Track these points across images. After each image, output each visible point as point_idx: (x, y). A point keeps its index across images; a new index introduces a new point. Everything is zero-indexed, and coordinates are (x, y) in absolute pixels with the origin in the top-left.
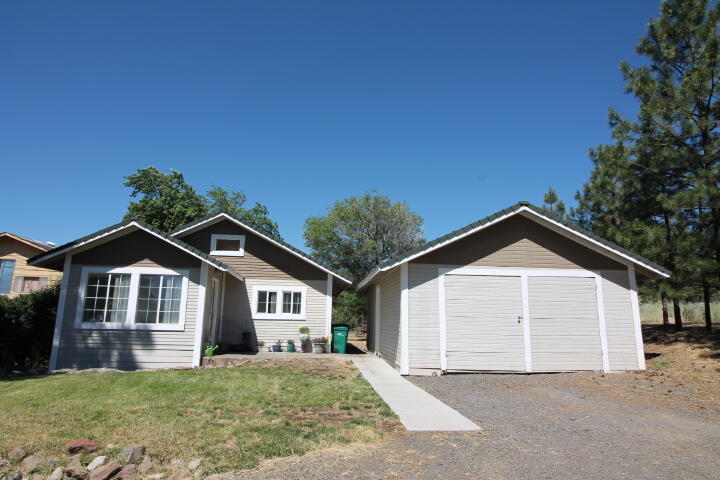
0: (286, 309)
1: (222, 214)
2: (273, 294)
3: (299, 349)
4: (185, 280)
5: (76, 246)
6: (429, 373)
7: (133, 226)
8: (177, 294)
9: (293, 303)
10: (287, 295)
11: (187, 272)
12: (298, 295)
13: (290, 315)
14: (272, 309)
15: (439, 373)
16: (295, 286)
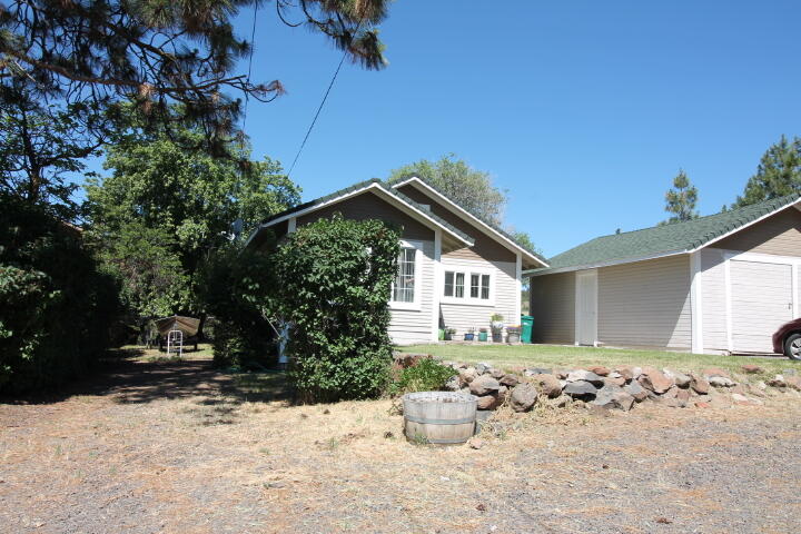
0: (474, 293)
1: (414, 178)
2: (461, 276)
3: (490, 339)
4: (419, 254)
5: (315, 207)
6: (719, 353)
7: (375, 188)
8: (410, 269)
9: (481, 287)
10: (475, 278)
11: (421, 244)
12: (486, 278)
13: (479, 300)
14: (460, 293)
15: (726, 353)
16: (483, 267)
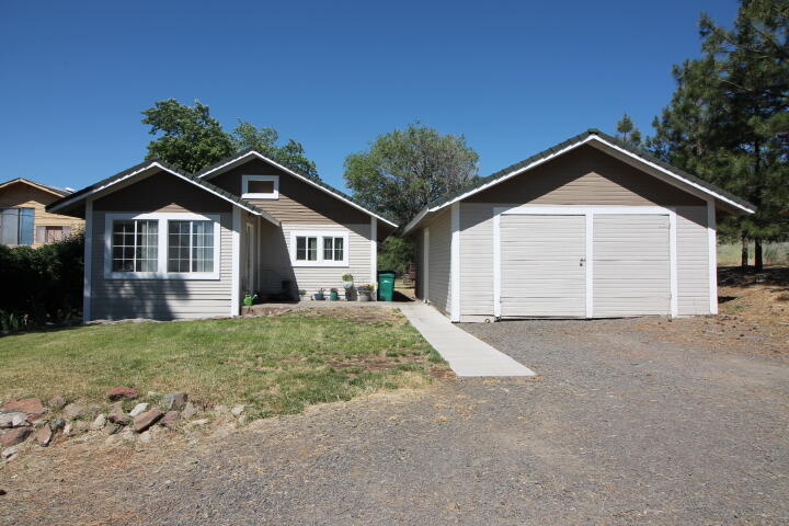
0: (327, 255)
1: (252, 152)
2: (312, 240)
3: (343, 297)
4: (217, 226)
6: (482, 320)
8: (209, 240)
9: (334, 248)
10: (327, 241)
11: (218, 216)
12: (339, 241)
13: (332, 262)
14: (312, 256)
15: (492, 319)
16: (337, 230)
